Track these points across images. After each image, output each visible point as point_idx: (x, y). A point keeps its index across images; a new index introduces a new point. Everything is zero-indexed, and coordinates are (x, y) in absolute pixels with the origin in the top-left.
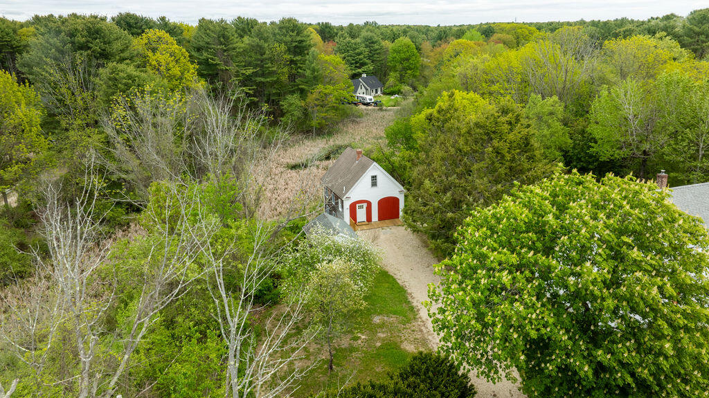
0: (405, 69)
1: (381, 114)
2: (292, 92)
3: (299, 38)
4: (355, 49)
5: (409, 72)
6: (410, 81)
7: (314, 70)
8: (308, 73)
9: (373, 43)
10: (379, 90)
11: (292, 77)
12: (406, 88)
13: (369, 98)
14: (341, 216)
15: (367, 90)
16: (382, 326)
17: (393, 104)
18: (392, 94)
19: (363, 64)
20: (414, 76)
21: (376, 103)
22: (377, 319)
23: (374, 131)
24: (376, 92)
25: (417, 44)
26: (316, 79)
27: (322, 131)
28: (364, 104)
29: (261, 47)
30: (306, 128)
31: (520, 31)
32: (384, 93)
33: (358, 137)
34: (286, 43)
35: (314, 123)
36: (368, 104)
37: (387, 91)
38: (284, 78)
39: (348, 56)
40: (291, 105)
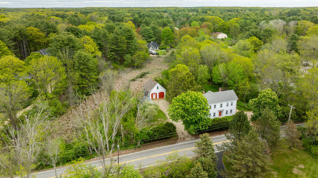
0: (168, 39)
1: (159, 59)
2: (128, 53)
3: (130, 34)
4: (148, 32)
5: (169, 40)
6: (170, 44)
7: (135, 46)
8: (134, 47)
9: (155, 29)
10: (158, 47)
11: (128, 48)
12: (168, 47)
13: (154, 52)
14: (149, 97)
15: (153, 48)
16: (160, 121)
17: (163, 54)
18: (162, 49)
19: (151, 37)
20: (171, 42)
21: (157, 54)
22: (159, 119)
23: (156, 66)
24: (157, 49)
25: (172, 29)
26: (136, 49)
27: (138, 67)
28: (152, 54)
29: (117, 37)
30: (133, 66)
31: (215, 20)
32: (159, 49)
33: (151, 69)
34: (126, 36)
35: (136, 64)
36: (153, 54)
37: (161, 48)
38: (125, 48)
39: (146, 34)
40: (127, 58)
